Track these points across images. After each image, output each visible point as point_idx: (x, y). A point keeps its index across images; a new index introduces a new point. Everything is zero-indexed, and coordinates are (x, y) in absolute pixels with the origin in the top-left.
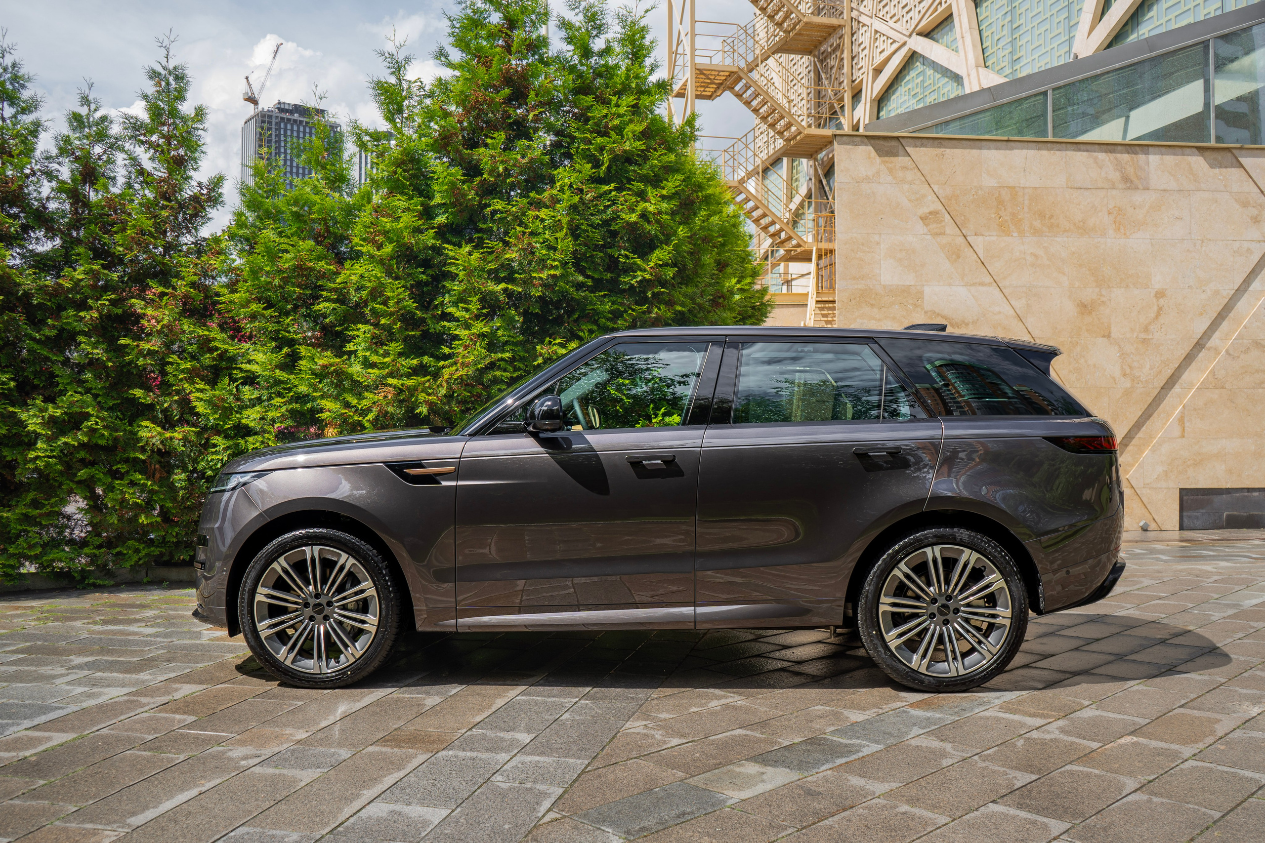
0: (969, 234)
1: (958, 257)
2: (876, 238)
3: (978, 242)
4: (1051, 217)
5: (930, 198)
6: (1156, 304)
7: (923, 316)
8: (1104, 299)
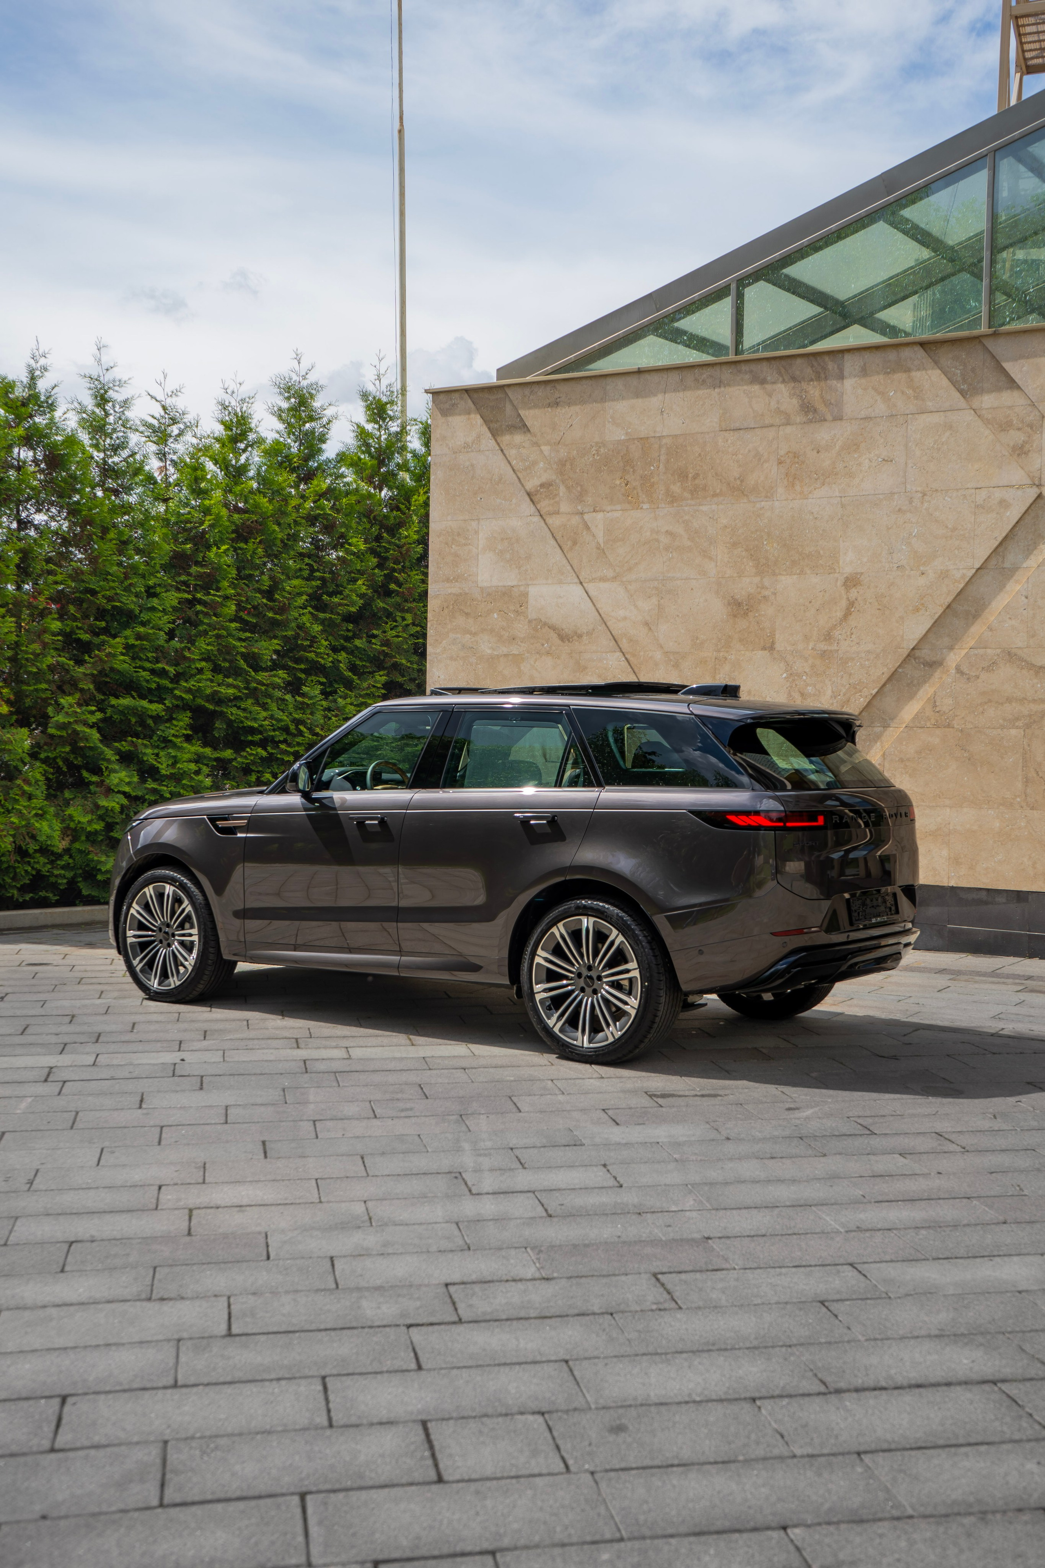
0: (586, 510)
1: (575, 543)
2: (474, 524)
3: (597, 521)
4: (696, 477)
5: (541, 465)
6: (845, 597)
7: (526, 627)
8: (767, 593)
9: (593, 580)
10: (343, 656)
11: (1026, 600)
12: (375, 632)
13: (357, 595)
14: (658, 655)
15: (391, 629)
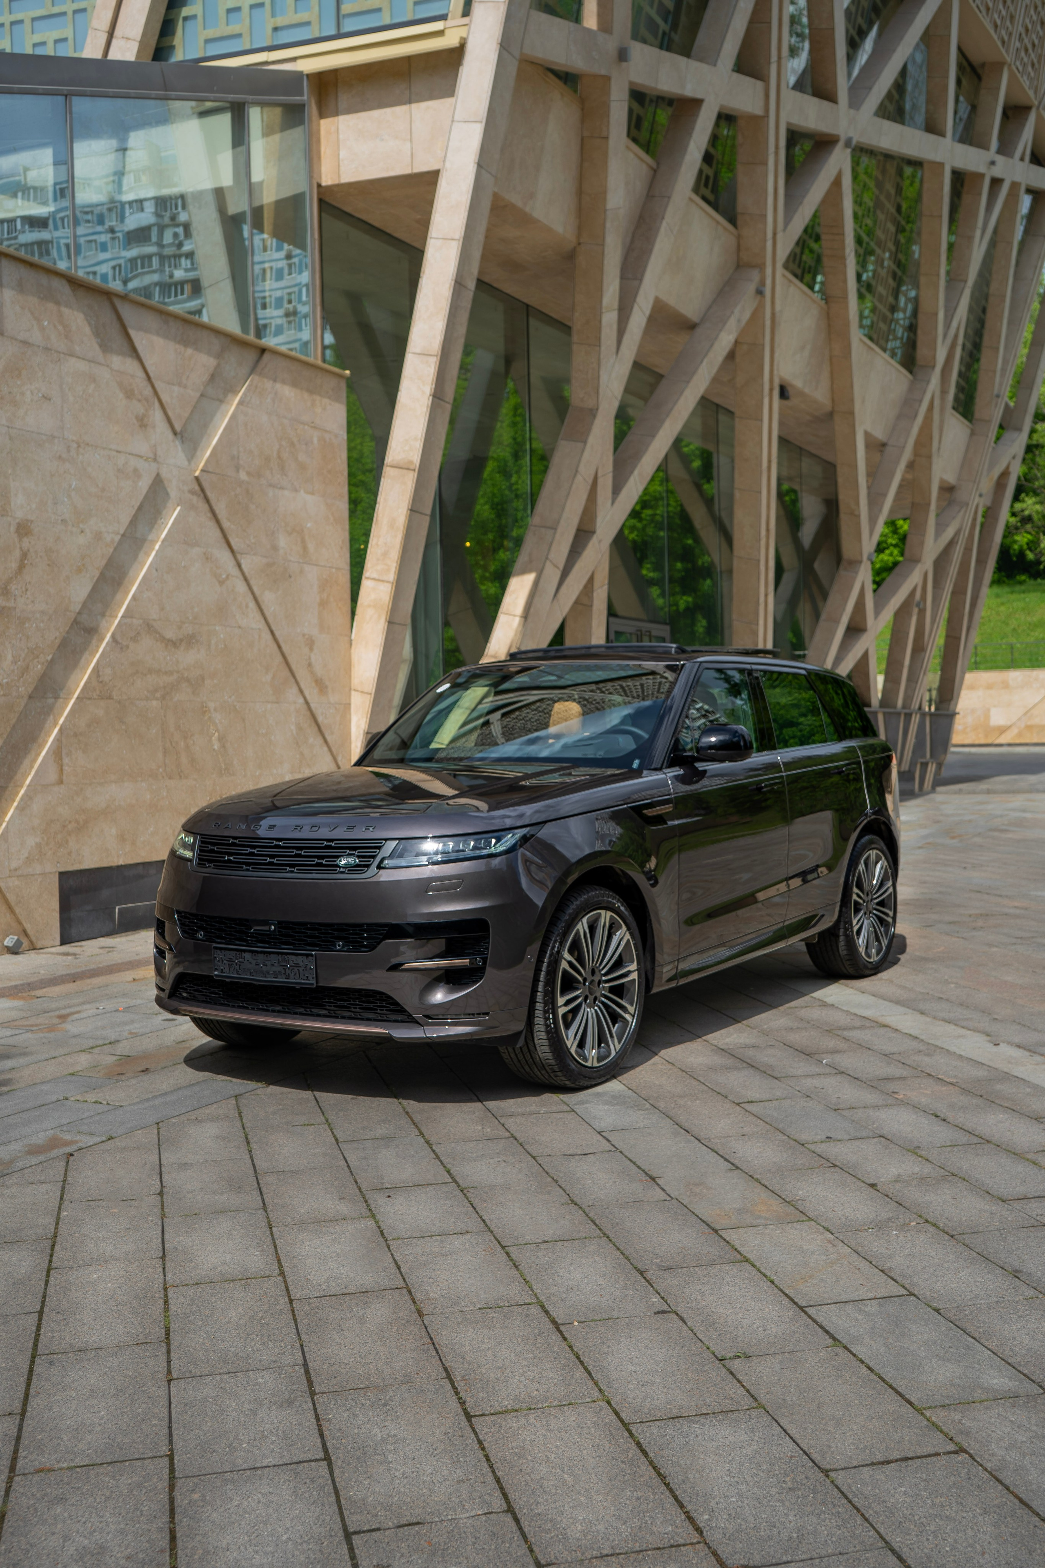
6: (18, 546)
11: (156, 574)
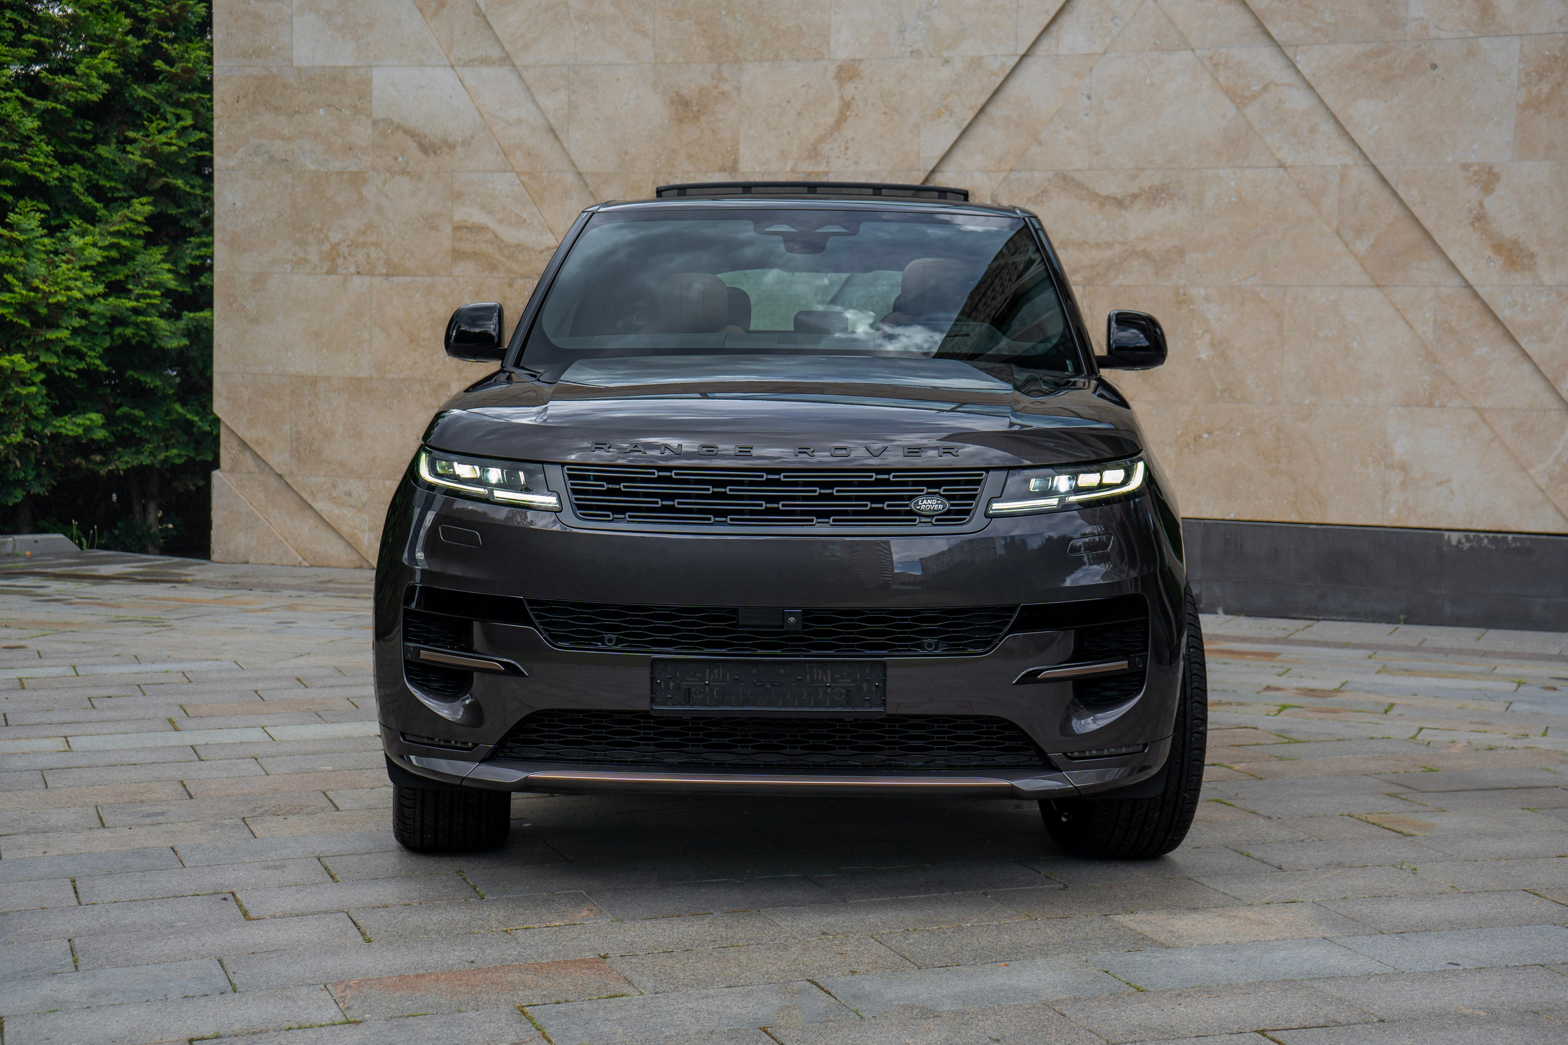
6: (837, 94)
7: (370, 131)
8: (726, 87)
9: (469, 63)
10: (76, 171)
11: (1087, 102)
12: (131, 134)
13: (100, 77)
14: (570, 178)
15: (160, 132)
